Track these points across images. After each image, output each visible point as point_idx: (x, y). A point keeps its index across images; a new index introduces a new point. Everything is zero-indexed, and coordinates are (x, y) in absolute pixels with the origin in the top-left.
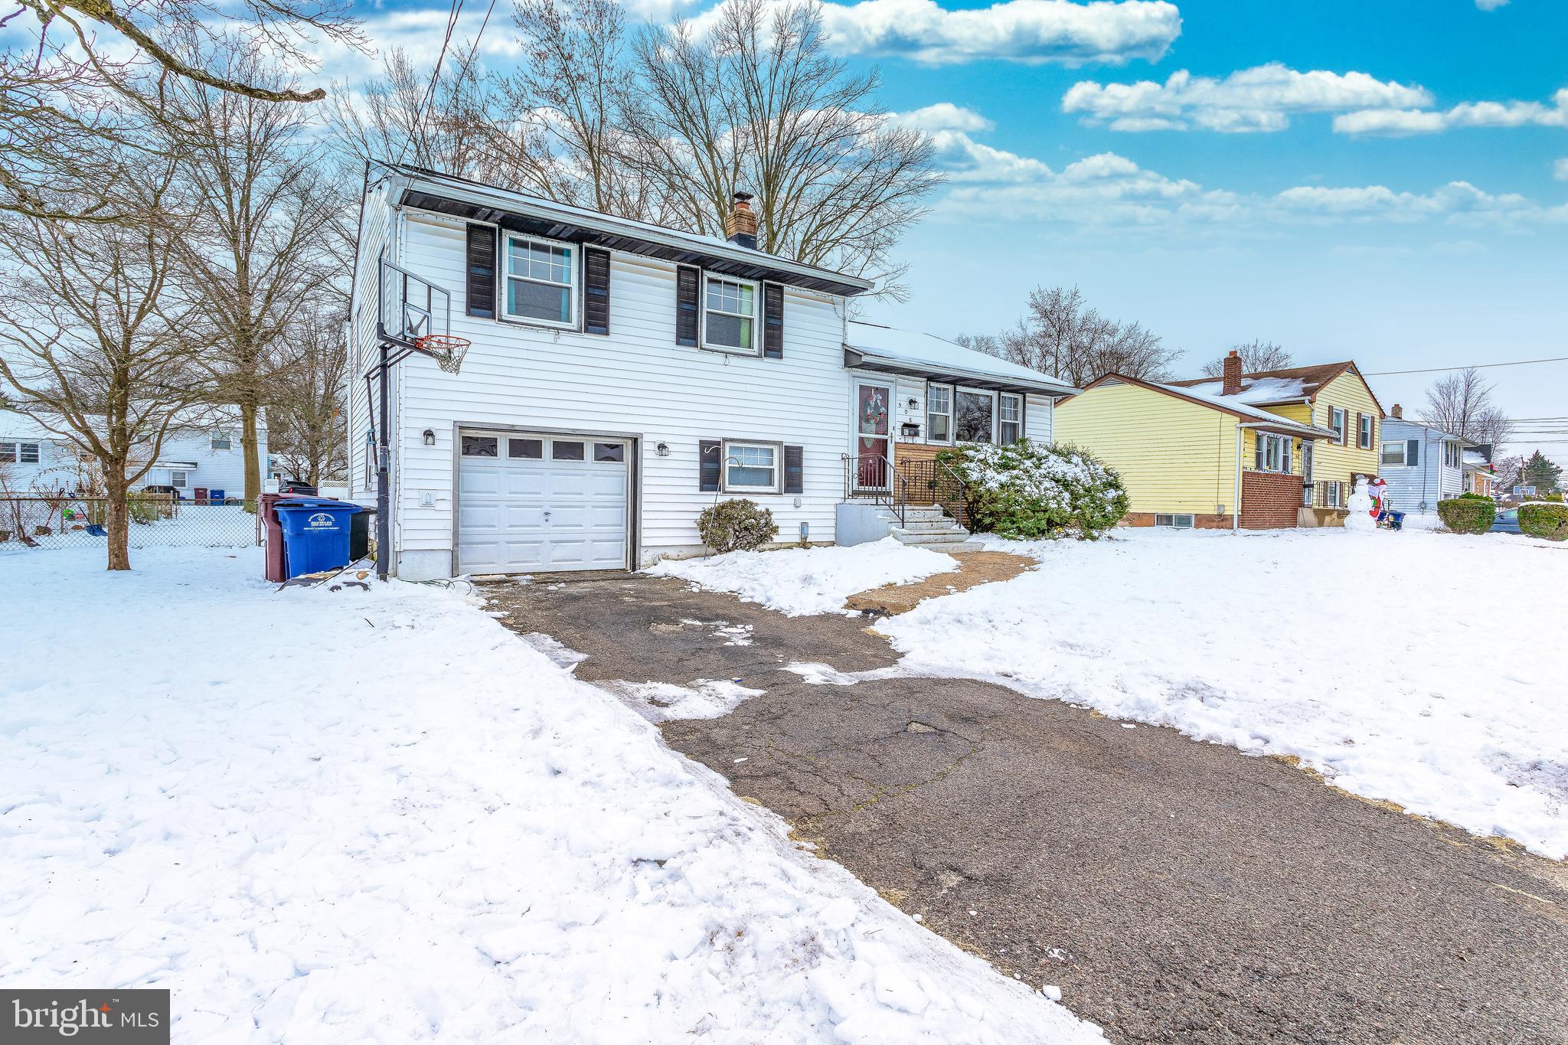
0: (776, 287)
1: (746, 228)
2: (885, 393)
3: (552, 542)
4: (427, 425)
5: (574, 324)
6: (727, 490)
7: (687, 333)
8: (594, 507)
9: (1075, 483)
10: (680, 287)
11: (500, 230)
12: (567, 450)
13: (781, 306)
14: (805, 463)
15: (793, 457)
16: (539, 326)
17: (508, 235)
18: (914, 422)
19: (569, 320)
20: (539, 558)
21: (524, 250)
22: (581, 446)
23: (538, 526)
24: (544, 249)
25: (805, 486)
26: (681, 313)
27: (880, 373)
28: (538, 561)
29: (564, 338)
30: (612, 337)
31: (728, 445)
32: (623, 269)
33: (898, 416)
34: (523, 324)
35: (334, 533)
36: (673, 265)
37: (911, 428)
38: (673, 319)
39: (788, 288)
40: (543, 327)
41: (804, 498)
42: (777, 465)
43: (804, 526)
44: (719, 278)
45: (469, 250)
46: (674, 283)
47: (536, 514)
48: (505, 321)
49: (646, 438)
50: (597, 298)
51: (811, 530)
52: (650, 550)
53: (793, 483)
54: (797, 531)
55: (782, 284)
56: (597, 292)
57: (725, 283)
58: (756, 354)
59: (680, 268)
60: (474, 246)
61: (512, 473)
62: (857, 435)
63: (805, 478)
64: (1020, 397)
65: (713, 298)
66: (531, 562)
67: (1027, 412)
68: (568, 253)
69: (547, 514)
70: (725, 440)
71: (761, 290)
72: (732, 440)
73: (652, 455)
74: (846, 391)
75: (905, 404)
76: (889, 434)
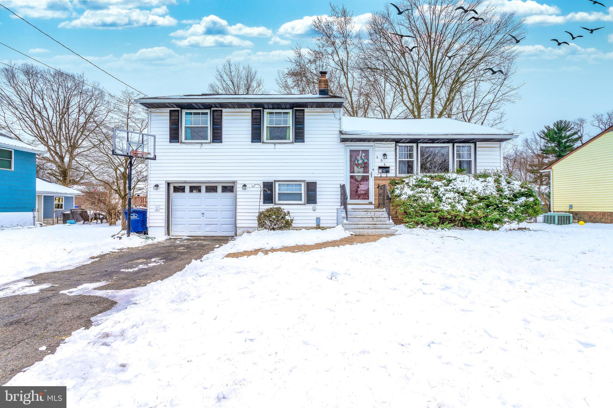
0: (300, 110)
1: (323, 87)
2: (366, 152)
3: (205, 224)
4: (157, 183)
5: (209, 141)
6: (277, 203)
7: (256, 137)
8: (221, 211)
9: (471, 194)
10: (253, 119)
11: (181, 110)
12: (211, 189)
13: (303, 119)
14: (318, 190)
15: (311, 188)
16: (195, 143)
17: (184, 111)
18: (387, 165)
19: (207, 139)
20: (201, 230)
21: (191, 116)
22: (216, 187)
23: (200, 218)
24: (198, 114)
25: (318, 200)
26: (253, 129)
27: (363, 142)
28: (200, 232)
29: (205, 146)
30: (223, 143)
31: (277, 184)
32: (227, 115)
33: (375, 162)
34: (189, 143)
35: (138, 220)
36: (250, 110)
37: (385, 169)
38: (250, 132)
39: (306, 110)
40: (196, 143)
41: (318, 206)
42: (303, 190)
43: (318, 219)
44: (272, 111)
45: (170, 119)
46: (250, 117)
47: (198, 214)
48: (183, 143)
49: (238, 182)
50: (217, 129)
51: (321, 222)
52: (241, 228)
53: (312, 199)
54: (315, 222)
55: (304, 108)
56: (217, 126)
57: (276, 113)
58: (291, 142)
59: (253, 110)
60: (173, 118)
61: (190, 199)
62: (349, 174)
63: (318, 197)
64: (472, 145)
65: (267, 120)
66: (197, 232)
67: (477, 153)
68: (206, 114)
69: (203, 214)
70: (275, 181)
71: (293, 113)
72: (278, 181)
73: (241, 189)
74: (343, 154)
75: (381, 157)
76: (370, 173)
